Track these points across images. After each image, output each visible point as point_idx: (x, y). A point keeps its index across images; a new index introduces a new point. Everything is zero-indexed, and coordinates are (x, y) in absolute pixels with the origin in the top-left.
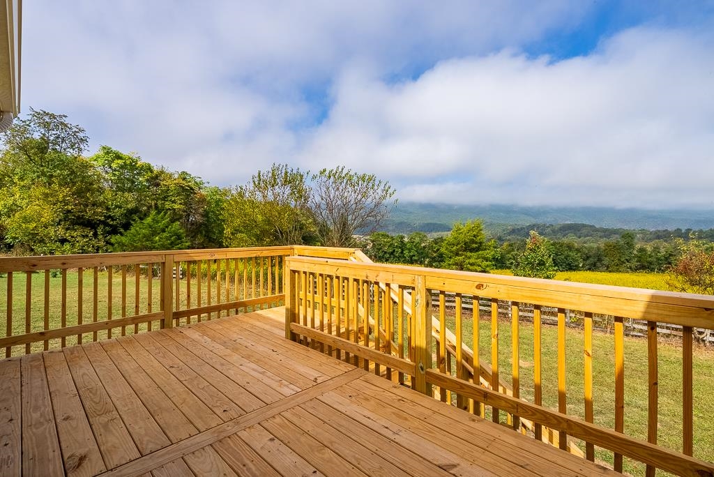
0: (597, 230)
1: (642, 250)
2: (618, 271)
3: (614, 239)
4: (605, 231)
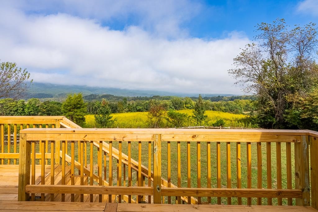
0: (115, 97)
1: (129, 104)
2: (122, 112)
3: (120, 100)
4: (117, 97)
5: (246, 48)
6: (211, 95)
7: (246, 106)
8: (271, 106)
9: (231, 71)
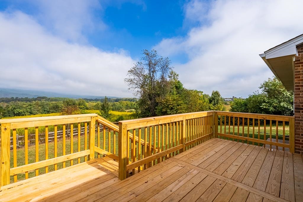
5: (137, 64)
6: (101, 97)
7: (126, 106)
8: (148, 105)
9: (126, 80)
